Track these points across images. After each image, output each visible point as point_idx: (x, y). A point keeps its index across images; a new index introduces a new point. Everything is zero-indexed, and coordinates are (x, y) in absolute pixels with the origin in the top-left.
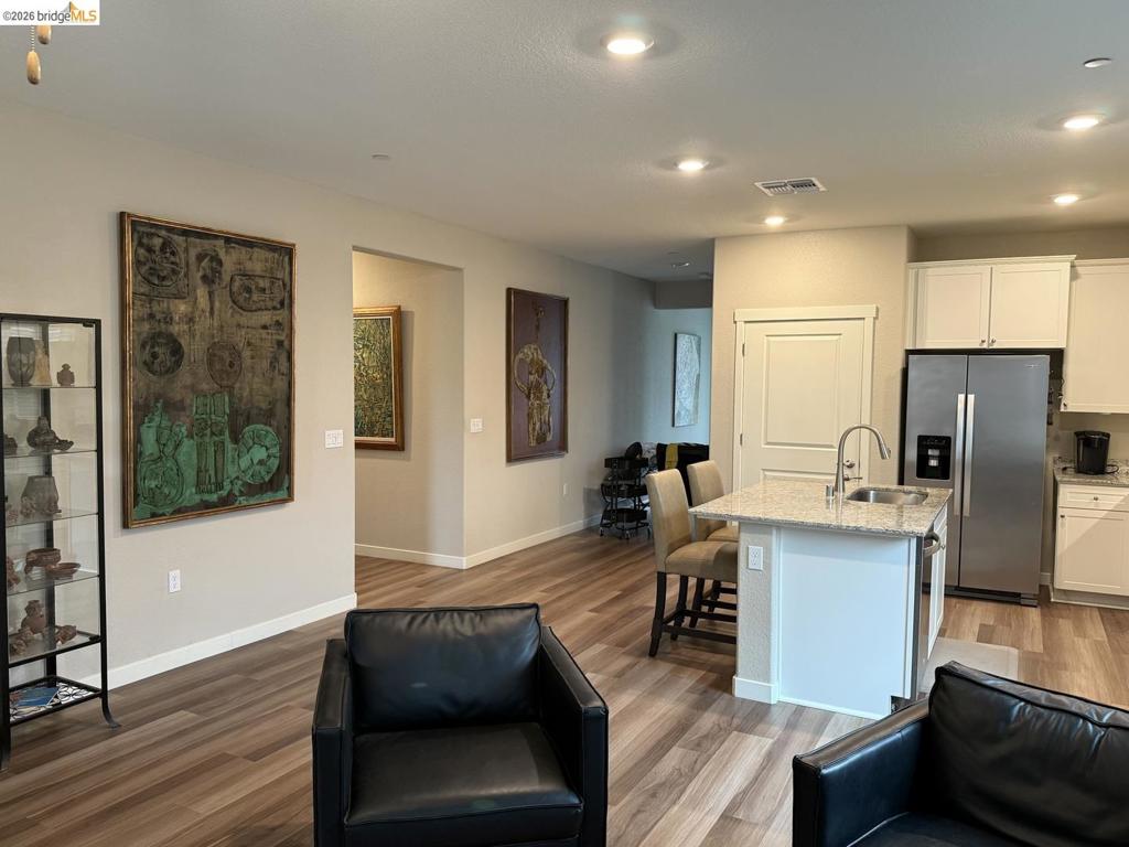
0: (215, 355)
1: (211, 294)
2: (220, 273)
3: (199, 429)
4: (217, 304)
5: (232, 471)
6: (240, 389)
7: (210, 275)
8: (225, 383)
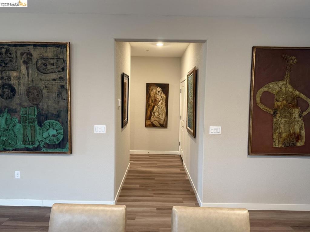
0: (30, 92)
1: (27, 68)
2: (31, 59)
3: (24, 120)
4: (30, 72)
5: (39, 138)
6: (43, 105)
7: (27, 60)
8: (35, 103)
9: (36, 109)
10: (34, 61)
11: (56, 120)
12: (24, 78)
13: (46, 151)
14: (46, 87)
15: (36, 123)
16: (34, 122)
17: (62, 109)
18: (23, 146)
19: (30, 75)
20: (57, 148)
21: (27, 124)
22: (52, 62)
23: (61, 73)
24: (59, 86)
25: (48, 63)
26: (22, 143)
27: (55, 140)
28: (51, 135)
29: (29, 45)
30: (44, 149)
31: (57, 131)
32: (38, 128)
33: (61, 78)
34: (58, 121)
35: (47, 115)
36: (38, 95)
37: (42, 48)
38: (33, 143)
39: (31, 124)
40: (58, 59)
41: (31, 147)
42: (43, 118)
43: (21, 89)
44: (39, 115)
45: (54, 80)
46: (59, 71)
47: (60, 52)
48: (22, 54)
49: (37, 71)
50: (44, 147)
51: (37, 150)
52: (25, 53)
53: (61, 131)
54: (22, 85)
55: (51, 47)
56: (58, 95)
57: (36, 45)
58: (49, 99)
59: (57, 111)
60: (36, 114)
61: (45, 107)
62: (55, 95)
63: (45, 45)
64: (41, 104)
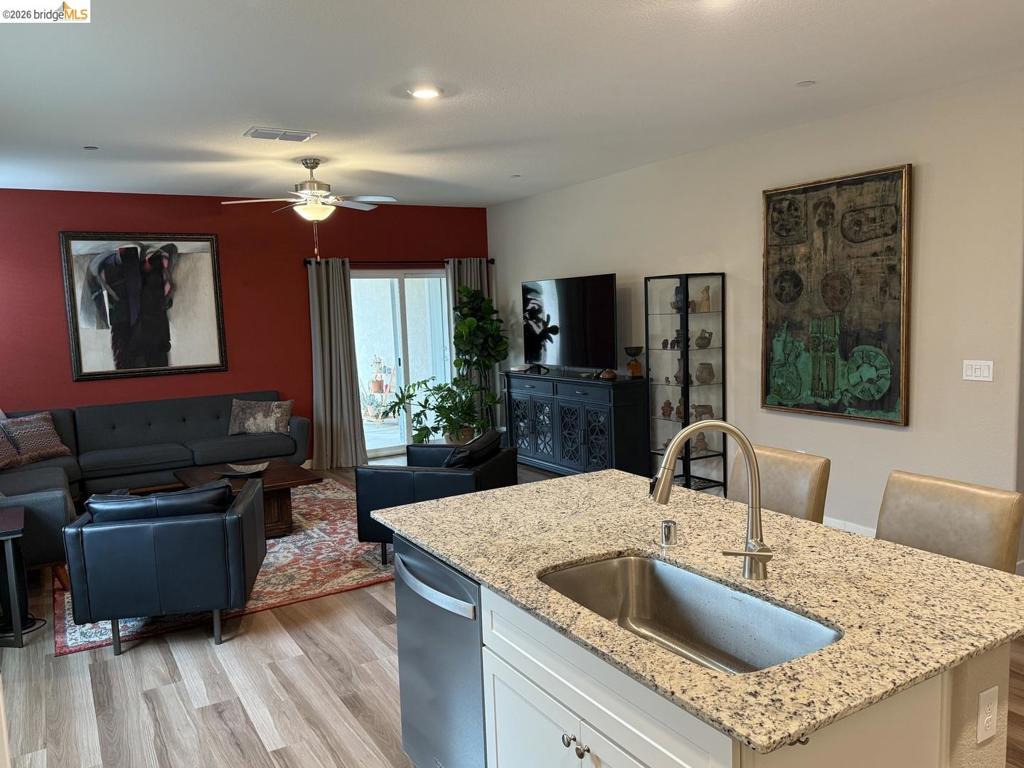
0: (827, 285)
1: (825, 235)
2: (832, 215)
3: (814, 345)
4: (830, 242)
6: (850, 312)
7: (824, 219)
8: (836, 308)
9: (837, 321)
10: (838, 217)
11: (876, 346)
12: (818, 256)
13: (853, 414)
14: (859, 272)
15: (837, 350)
16: (832, 350)
17: (889, 321)
18: (812, 400)
19: (829, 248)
20: (876, 409)
21: (820, 354)
22: (872, 214)
23: (890, 237)
24: (885, 268)
25: (863, 220)
26: (809, 393)
27: (873, 392)
28: (865, 379)
29: (829, 185)
30: (851, 410)
31: (877, 369)
32: (840, 362)
33: (889, 249)
34: (881, 348)
35: (858, 334)
36: (842, 292)
37: (853, 188)
38: (830, 394)
39: (828, 354)
40: (884, 206)
41: (826, 402)
42: (850, 341)
43: (811, 280)
44: (844, 333)
45: (875, 254)
46: (886, 235)
47: (890, 190)
48: (816, 207)
49: (842, 239)
50: (851, 405)
51: (836, 411)
52: (821, 203)
53: (886, 372)
54: (814, 272)
55: (872, 180)
56: (881, 289)
57: (842, 183)
58: (864, 298)
59: (880, 326)
60: (838, 331)
61: (855, 317)
62: (876, 289)
63: (859, 180)
64: (847, 310)
